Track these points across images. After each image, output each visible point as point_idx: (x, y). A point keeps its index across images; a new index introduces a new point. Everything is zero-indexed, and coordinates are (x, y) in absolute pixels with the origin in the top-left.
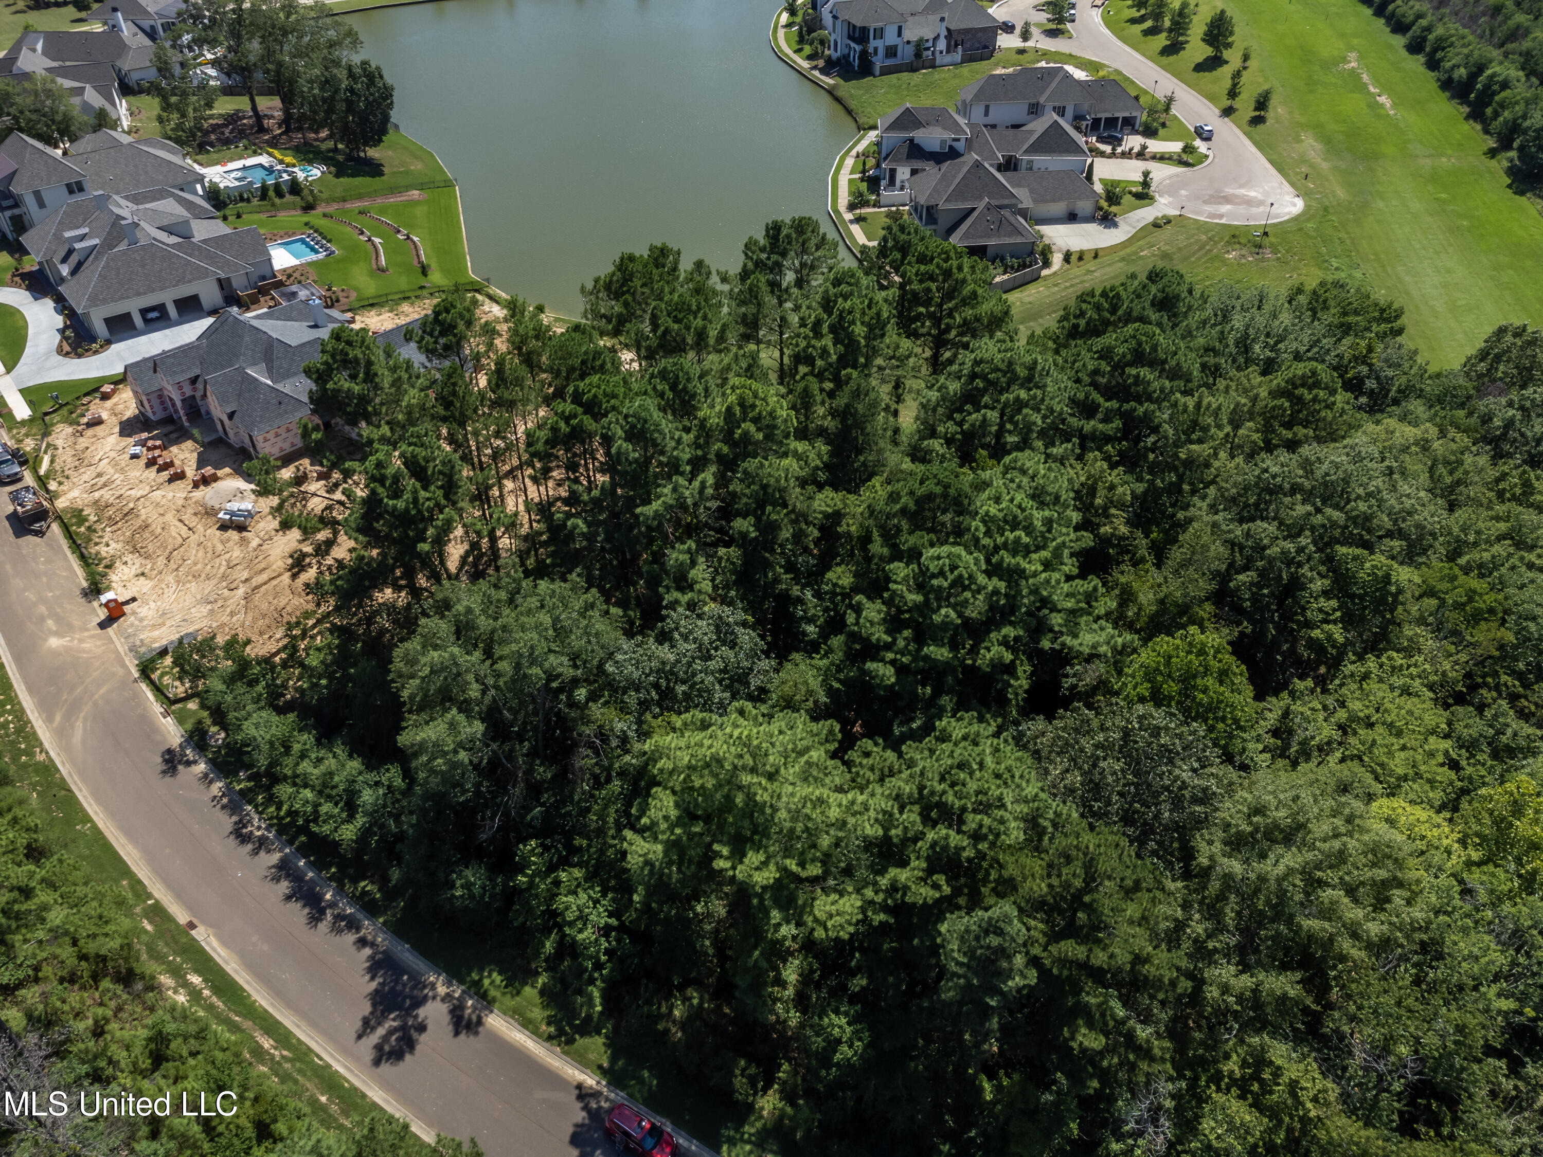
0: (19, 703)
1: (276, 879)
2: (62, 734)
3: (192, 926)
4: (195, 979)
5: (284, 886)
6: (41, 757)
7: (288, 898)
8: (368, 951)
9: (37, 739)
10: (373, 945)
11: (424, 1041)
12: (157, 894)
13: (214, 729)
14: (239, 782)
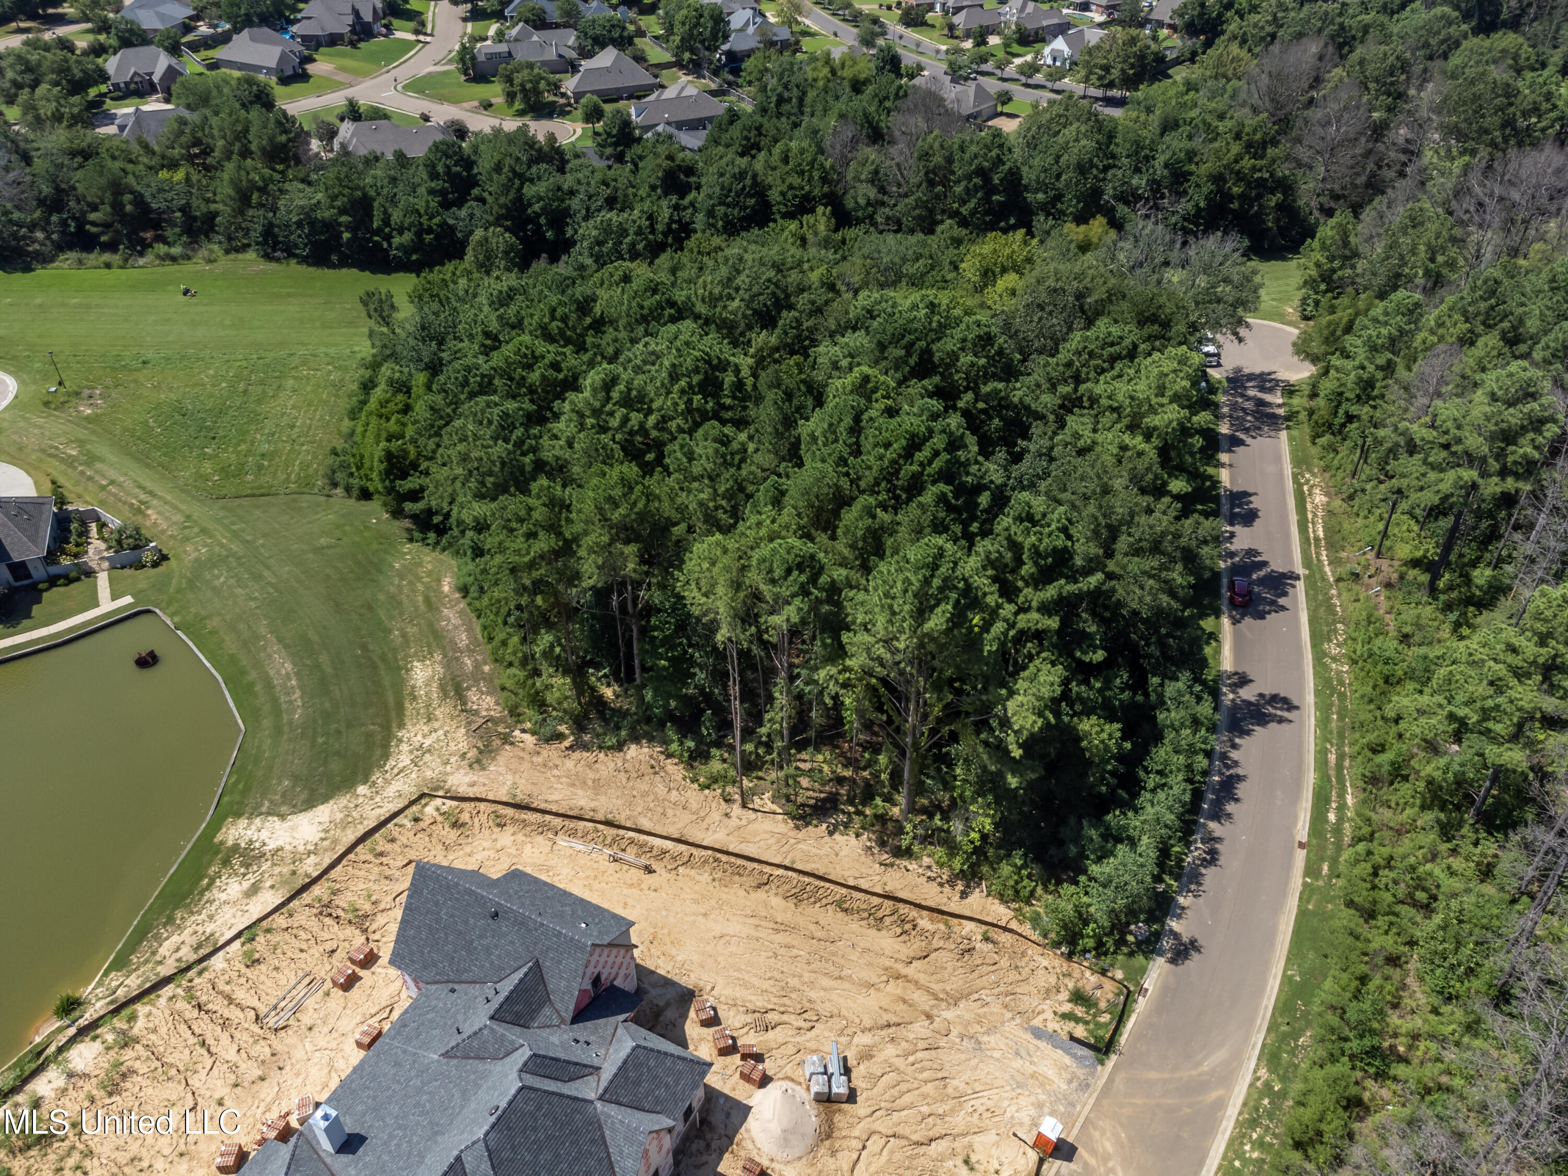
0: (1224, 1157)
1: (1229, 816)
2: (1226, 1077)
3: (1301, 845)
4: (1332, 817)
5: (1230, 807)
6: (1263, 1073)
7: (1237, 800)
8: (1237, 741)
9: (1248, 1095)
10: (1231, 740)
11: (1267, 691)
12: (1299, 881)
13: (1131, 938)
14: (1170, 886)
